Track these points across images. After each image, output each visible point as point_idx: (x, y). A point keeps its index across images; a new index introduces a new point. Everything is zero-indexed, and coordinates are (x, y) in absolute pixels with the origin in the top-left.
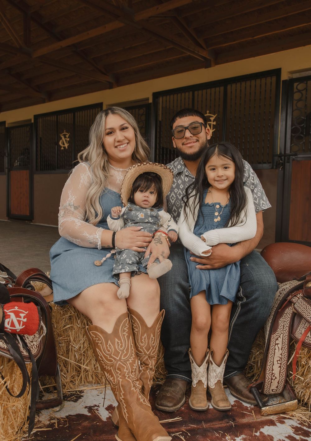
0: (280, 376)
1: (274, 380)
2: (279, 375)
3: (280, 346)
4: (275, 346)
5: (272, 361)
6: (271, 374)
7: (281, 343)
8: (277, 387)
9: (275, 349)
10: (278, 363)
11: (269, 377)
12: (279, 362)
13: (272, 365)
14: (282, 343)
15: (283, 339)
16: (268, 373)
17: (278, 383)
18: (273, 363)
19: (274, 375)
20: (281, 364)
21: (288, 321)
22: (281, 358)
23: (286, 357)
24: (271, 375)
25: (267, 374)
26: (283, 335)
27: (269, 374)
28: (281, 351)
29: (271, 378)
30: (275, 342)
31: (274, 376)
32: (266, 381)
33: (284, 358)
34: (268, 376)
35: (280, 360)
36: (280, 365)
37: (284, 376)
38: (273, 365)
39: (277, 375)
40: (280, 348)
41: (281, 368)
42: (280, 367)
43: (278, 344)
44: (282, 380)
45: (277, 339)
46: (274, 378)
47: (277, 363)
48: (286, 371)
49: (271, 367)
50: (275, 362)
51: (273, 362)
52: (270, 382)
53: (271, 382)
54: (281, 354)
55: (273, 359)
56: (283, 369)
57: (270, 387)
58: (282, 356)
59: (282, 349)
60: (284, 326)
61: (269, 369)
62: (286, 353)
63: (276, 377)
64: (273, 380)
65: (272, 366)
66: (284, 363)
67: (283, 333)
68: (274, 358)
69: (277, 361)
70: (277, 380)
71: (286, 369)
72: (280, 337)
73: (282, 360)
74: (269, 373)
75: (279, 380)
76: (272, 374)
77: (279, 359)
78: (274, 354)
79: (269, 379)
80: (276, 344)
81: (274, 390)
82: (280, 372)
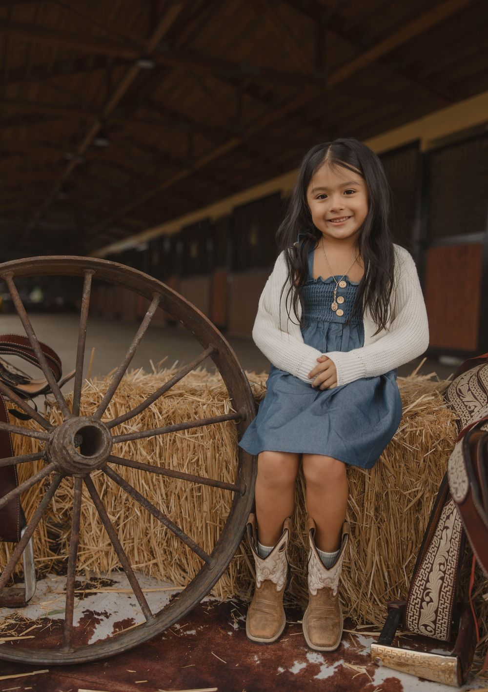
0: (439, 600)
1: (428, 603)
2: (438, 595)
3: (449, 533)
4: (442, 531)
5: (432, 562)
6: (423, 587)
7: (451, 527)
8: (433, 622)
9: (442, 538)
10: (440, 570)
11: (417, 594)
12: (442, 567)
13: (429, 570)
14: (453, 529)
16: (418, 585)
17: (436, 612)
18: (432, 567)
19: (429, 592)
20: (444, 572)
22: (447, 560)
24: (422, 591)
25: (416, 587)
27: (419, 588)
29: (420, 597)
30: (445, 522)
31: (428, 594)
32: (412, 600)
33: (453, 561)
34: (417, 591)
35: (444, 564)
36: (443, 575)
37: (449, 602)
38: (431, 570)
39: (434, 595)
40: (449, 538)
41: (443, 582)
42: (442, 578)
43: (447, 528)
45: (448, 517)
46: (427, 599)
47: (438, 569)
49: (426, 574)
50: (436, 567)
51: (432, 565)
52: (419, 606)
53: (421, 607)
54: (448, 552)
55: (433, 557)
56: (448, 585)
57: (419, 617)
58: (448, 555)
59: (450, 541)
61: (421, 576)
62: (456, 552)
63: (431, 598)
64: (424, 604)
65: (429, 573)
66: (451, 573)
68: (435, 556)
69: (440, 564)
70: (434, 605)
71: (454, 587)
72: (452, 513)
73: (447, 565)
74: (420, 585)
75: (438, 608)
76: (426, 589)
77: (443, 560)
78: (438, 548)
79: (417, 597)
80: (444, 528)
81: (428, 628)
82: (440, 591)
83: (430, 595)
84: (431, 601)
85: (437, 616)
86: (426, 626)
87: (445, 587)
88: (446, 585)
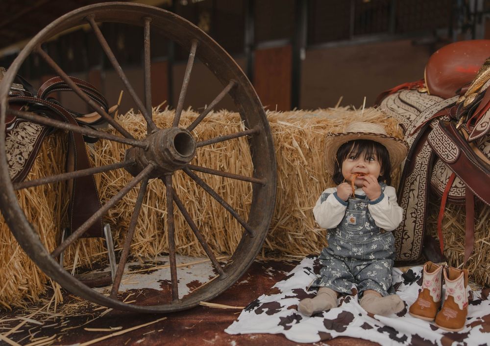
0: (414, 235)
1: (406, 239)
2: (413, 233)
3: (416, 193)
4: (409, 193)
6: (402, 231)
7: (417, 189)
8: (411, 250)
9: (409, 197)
10: (412, 217)
11: (398, 235)
12: (413, 215)
14: (419, 189)
15: (420, 183)
17: (412, 243)
19: (407, 232)
20: (416, 218)
21: (427, 156)
22: (417, 210)
23: (423, 208)
24: (402, 233)
26: (420, 177)
27: (399, 231)
28: (416, 199)
29: (401, 237)
30: (410, 187)
31: (406, 234)
33: (421, 209)
34: (398, 233)
35: (415, 213)
37: (421, 235)
38: (406, 218)
39: (410, 233)
40: (416, 195)
41: (416, 223)
42: (415, 222)
43: (413, 190)
44: (417, 240)
45: (412, 183)
46: (406, 237)
48: (423, 228)
50: (408, 215)
51: (406, 215)
52: (400, 243)
53: (402, 243)
54: (417, 204)
56: (420, 224)
57: (401, 249)
58: (418, 206)
59: (418, 197)
60: (422, 164)
62: (424, 203)
64: (404, 240)
66: (421, 217)
67: (420, 175)
68: (406, 209)
69: (411, 214)
70: (410, 240)
71: (423, 225)
72: (416, 180)
73: (417, 212)
75: (414, 240)
76: (404, 231)
77: (414, 210)
78: (408, 204)
79: (398, 238)
80: (410, 191)
81: (407, 255)
82: (415, 229)
83: (408, 234)
84: (409, 237)
85: (413, 245)
86: (405, 254)
87: (418, 226)
88: (418, 225)
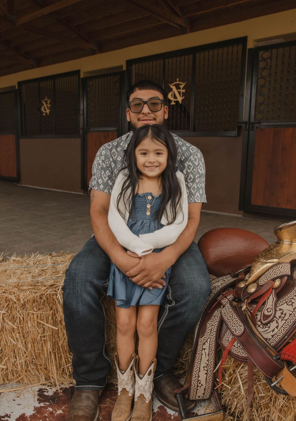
0: (206, 383)
1: (200, 387)
3: (207, 351)
4: (202, 351)
5: (199, 367)
6: (197, 380)
7: (208, 349)
8: (204, 394)
9: (202, 354)
10: (204, 370)
11: (194, 384)
12: (205, 368)
13: (198, 371)
14: (209, 349)
15: (210, 344)
17: (205, 390)
20: (207, 371)
21: (216, 325)
22: (208, 365)
23: (213, 364)
24: (197, 382)
26: (210, 340)
28: (207, 357)
29: (196, 385)
30: (202, 346)
31: (200, 383)
32: (192, 388)
33: (211, 364)
34: (194, 382)
35: (206, 367)
37: (211, 383)
38: (200, 371)
39: (203, 382)
40: (207, 354)
41: (207, 375)
42: (206, 374)
43: (205, 349)
44: (208, 387)
45: (204, 344)
46: (200, 385)
47: (203, 370)
48: (213, 378)
49: (197, 374)
50: (202, 369)
51: (200, 368)
52: (196, 390)
53: (197, 390)
54: (208, 360)
56: (210, 376)
57: (196, 394)
58: (208, 362)
59: (208, 355)
60: (211, 330)
61: (195, 375)
62: (213, 360)
63: (202, 384)
64: (198, 388)
65: (199, 373)
66: (211, 370)
67: (210, 338)
68: (200, 364)
69: (204, 367)
70: (203, 387)
71: (213, 376)
72: (207, 341)
73: (208, 367)
74: (195, 379)
75: (206, 387)
77: (205, 365)
78: (201, 360)
79: (194, 386)
80: (203, 349)
82: (206, 380)
84: (202, 385)
88: (209, 376)
